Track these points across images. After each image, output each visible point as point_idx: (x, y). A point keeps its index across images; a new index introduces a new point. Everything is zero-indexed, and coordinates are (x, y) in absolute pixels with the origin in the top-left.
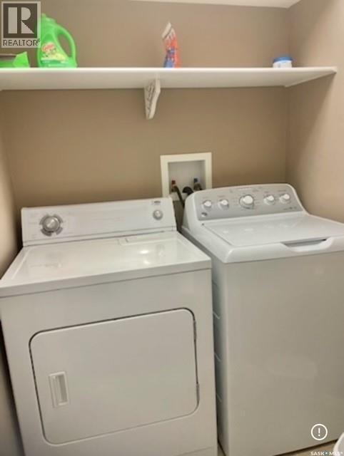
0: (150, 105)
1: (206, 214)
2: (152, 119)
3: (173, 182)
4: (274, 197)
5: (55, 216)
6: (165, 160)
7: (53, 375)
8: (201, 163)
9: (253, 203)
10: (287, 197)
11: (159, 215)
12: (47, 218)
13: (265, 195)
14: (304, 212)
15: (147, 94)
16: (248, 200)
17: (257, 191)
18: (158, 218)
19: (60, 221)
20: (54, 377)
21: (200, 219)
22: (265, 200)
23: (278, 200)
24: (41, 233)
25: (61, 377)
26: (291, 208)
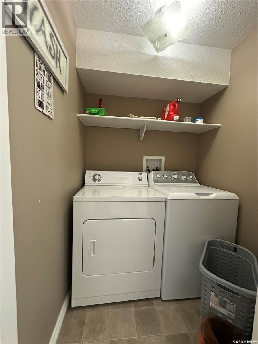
0: (142, 135)
1: (157, 181)
2: (142, 141)
3: (148, 167)
4: (186, 177)
5: (99, 175)
6: (145, 157)
7: (91, 241)
8: (161, 160)
9: (177, 178)
10: (191, 177)
11: (141, 179)
12: (96, 175)
13: (182, 175)
14: (199, 184)
15: (141, 131)
16: (175, 176)
17: (179, 173)
18: (140, 180)
19: (101, 177)
20: (91, 242)
21: (155, 182)
22: (182, 177)
23: (188, 178)
24: (92, 181)
25: (94, 242)
26: (193, 182)
